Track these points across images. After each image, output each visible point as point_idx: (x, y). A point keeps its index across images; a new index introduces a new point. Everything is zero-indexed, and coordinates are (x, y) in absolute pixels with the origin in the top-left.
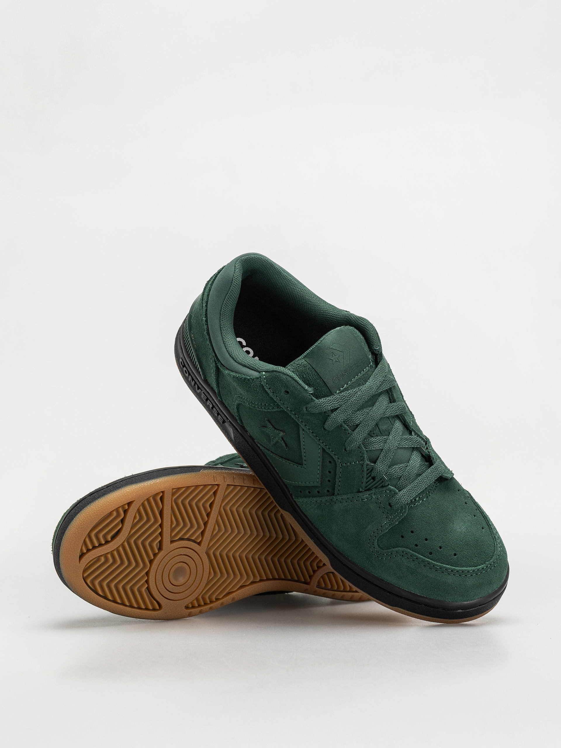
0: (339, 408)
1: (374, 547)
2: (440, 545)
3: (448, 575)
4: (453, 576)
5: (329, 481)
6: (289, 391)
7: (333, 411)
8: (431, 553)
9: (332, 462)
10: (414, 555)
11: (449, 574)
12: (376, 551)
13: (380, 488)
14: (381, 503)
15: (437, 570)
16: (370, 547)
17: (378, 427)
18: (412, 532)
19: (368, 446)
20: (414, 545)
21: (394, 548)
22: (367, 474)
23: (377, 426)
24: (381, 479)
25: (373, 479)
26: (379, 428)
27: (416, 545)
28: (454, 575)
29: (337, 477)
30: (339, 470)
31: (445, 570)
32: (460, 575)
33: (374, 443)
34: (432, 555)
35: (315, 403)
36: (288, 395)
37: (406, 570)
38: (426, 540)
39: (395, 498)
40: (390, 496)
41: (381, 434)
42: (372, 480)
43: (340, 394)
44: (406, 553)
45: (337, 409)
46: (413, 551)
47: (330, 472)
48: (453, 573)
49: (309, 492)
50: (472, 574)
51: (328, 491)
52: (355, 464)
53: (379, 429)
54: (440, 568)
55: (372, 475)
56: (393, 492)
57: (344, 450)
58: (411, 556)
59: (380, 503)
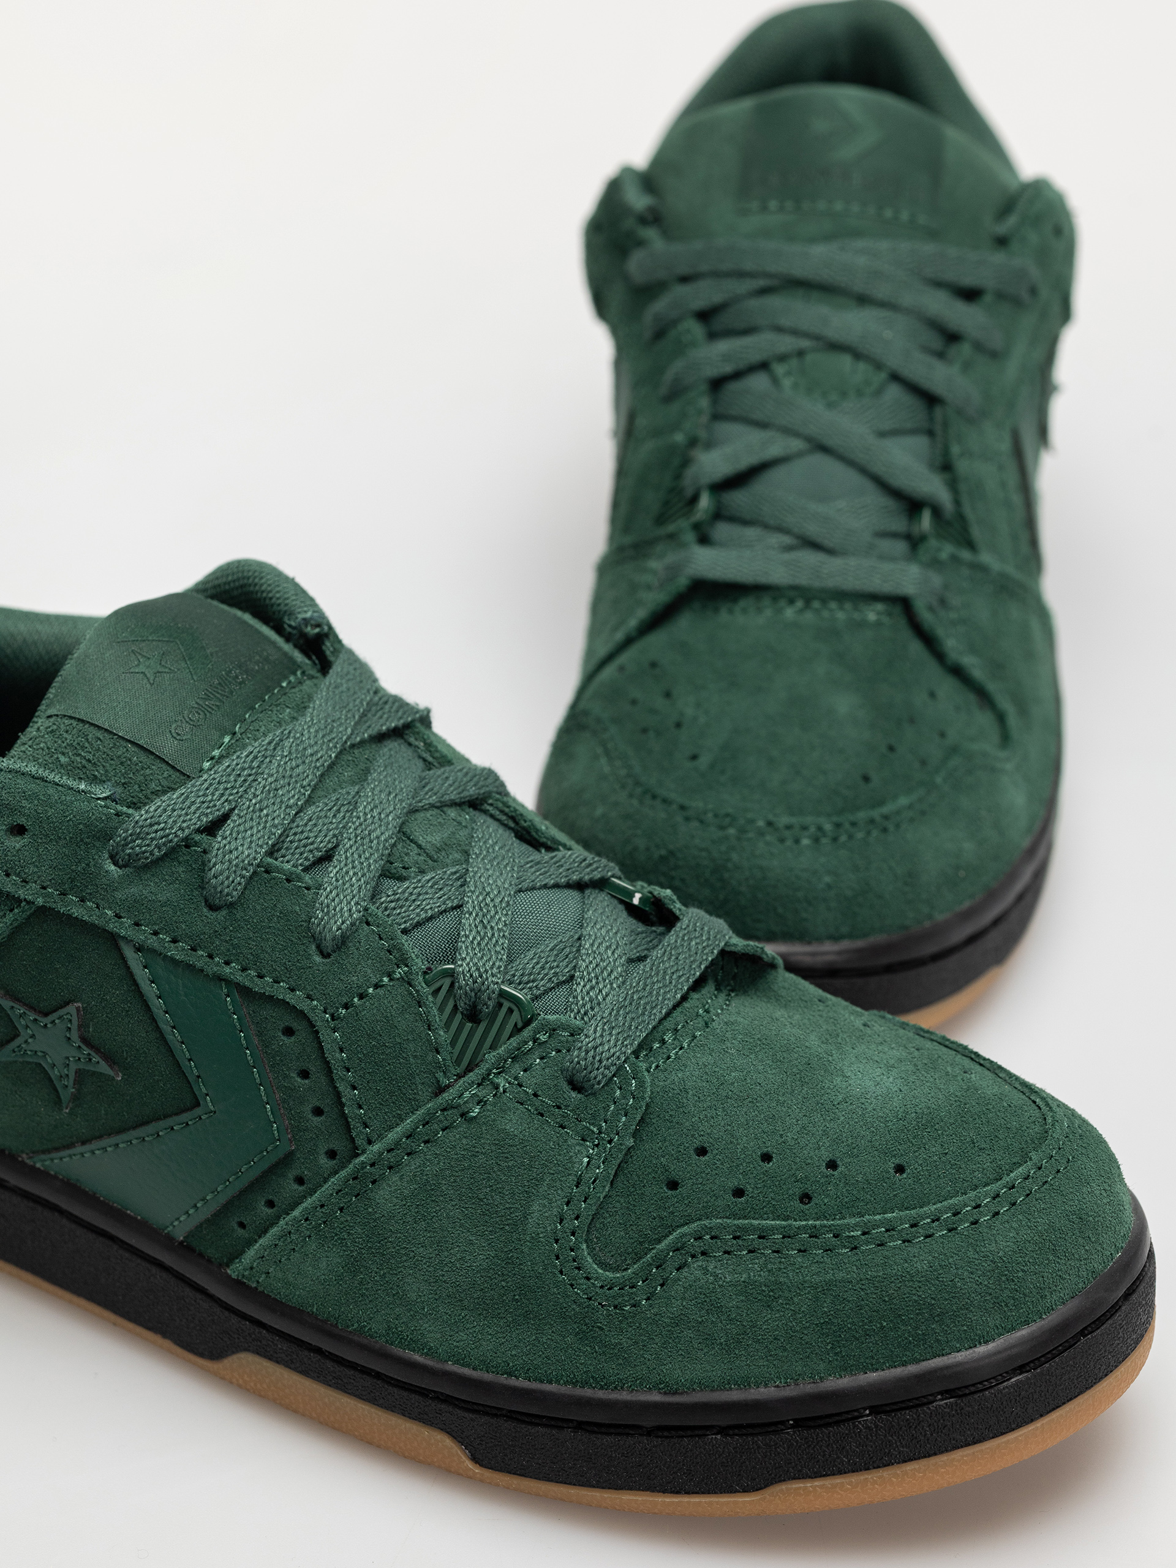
0: (232, 810)
1: (588, 1279)
2: (826, 1156)
3: (906, 1244)
4: (927, 1240)
5: (318, 1112)
6: (22, 821)
7: (212, 828)
8: (806, 1198)
9: (295, 1025)
10: (745, 1230)
11: (909, 1241)
12: (602, 1287)
13: (509, 1039)
14: (540, 1093)
15: (856, 1248)
16: (572, 1285)
17: (412, 841)
18: (702, 1151)
19: (399, 914)
20: (729, 1197)
21: (659, 1241)
22: (441, 1010)
23: (409, 838)
24: (500, 1005)
25: (470, 1021)
26: (415, 843)
27: (739, 1193)
28: (927, 1237)
29: (338, 1072)
30: (331, 1038)
31: (887, 1231)
32: (950, 1230)
33: (421, 897)
34: (815, 1201)
35: (137, 822)
36: (26, 839)
37: (742, 1301)
38: (767, 1158)
39: (580, 1048)
40: (558, 1051)
41: (433, 858)
42: (469, 1025)
43: (216, 768)
44: (712, 1238)
45: (225, 817)
46: (735, 1216)
47: (305, 1074)
48: (920, 1230)
49: (271, 1204)
50: (994, 1209)
51: (332, 1154)
52: (380, 991)
53: (419, 847)
54: (864, 1234)
55: (461, 1005)
56: (564, 1029)
57: (318, 959)
58: (735, 1238)
59: (535, 1095)
